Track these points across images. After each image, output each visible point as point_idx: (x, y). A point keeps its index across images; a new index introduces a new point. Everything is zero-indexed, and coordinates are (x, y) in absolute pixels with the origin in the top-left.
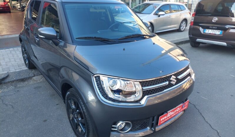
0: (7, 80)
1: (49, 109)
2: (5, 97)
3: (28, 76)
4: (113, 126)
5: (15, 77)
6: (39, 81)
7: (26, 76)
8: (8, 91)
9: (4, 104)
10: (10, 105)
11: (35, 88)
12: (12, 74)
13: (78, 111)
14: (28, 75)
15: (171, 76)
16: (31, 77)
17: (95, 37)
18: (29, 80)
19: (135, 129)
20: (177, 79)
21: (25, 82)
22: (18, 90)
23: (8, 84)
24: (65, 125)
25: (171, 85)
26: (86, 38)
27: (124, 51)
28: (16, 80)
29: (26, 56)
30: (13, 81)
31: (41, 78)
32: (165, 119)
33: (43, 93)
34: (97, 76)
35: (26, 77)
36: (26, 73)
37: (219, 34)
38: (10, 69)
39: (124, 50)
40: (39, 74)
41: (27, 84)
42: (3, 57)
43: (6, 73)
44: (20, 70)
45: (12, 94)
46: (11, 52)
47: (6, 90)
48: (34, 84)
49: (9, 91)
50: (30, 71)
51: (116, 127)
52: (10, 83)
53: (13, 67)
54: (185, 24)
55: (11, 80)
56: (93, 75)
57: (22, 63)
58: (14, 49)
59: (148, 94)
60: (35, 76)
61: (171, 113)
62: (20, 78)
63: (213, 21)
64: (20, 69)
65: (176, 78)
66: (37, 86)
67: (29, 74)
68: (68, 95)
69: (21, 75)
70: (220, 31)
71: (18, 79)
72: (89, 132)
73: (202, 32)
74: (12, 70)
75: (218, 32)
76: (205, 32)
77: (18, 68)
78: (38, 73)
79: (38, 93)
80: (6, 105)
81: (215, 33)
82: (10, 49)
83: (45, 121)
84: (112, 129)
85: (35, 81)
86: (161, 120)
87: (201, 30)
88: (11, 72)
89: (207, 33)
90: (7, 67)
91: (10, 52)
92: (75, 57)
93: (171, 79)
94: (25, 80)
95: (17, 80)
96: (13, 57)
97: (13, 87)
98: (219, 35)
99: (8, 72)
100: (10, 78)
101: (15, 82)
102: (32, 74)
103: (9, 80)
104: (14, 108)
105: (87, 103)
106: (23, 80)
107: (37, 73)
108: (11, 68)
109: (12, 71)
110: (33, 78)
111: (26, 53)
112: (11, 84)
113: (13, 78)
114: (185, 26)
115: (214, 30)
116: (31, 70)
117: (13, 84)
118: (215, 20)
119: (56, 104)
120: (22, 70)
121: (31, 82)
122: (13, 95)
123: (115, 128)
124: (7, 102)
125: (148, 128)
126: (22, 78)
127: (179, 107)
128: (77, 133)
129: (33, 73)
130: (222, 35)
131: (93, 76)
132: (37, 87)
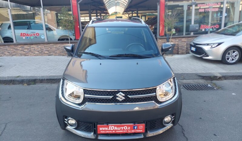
4: (65, 119)
61: (113, 127)
84: (65, 122)
86: (101, 129)
93: (118, 95)
125: (92, 133)
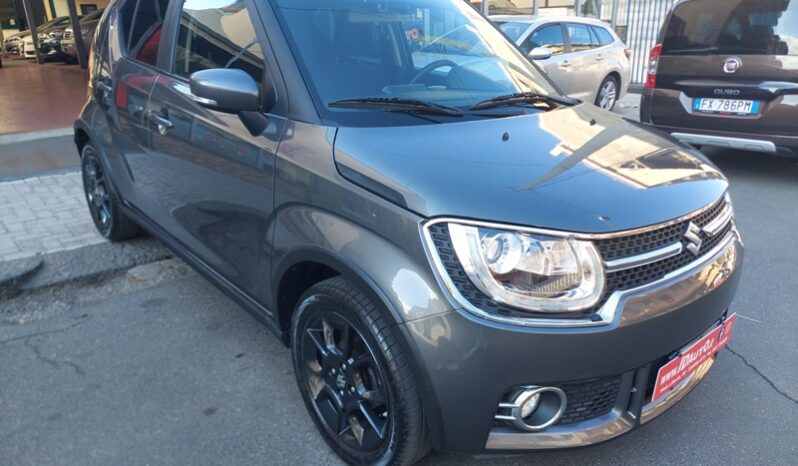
0: (40, 281)
1: (215, 372)
2: (41, 338)
3: (111, 266)
4: (501, 405)
5: (65, 270)
6: (152, 283)
7: (104, 264)
8: (46, 317)
9: (44, 360)
10: (66, 363)
11: (144, 305)
12: (54, 259)
13: (351, 361)
14: (113, 261)
15: (687, 222)
16: (122, 269)
17: (395, 101)
18: (118, 279)
19: (573, 418)
20: (702, 234)
21: (101, 286)
22: (82, 313)
23: (45, 294)
24: (286, 423)
25: (687, 257)
26: (364, 101)
27: (508, 141)
28: (71, 278)
29: (102, 194)
30: (61, 285)
31: (160, 273)
32: (672, 379)
33: (177, 320)
34: (438, 224)
35: (105, 268)
36: (103, 256)
37: (749, 112)
38: (45, 244)
39: (505, 138)
40: (148, 260)
41: (110, 294)
42: (10, 205)
43: (33, 258)
44: (80, 246)
45: (64, 326)
46: (32, 189)
47: (38, 315)
48: (138, 292)
49: (50, 318)
50: (116, 248)
51: (510, 409)
52: (51, 291)
53: (55, 237)
54: (614, 92)
55: (55, 281)
56: (423, 220)
57: (84, 222)
58: (42, 181)
59: (620, 287)
60: (135, 265)
61: (688, 356)
62: (85, 273)
63: (726, 70)
64: (81, 242)
65: (702, 231)
66: (149, 298)
67: (116, 257)
68: (307, 307)
69: (88, 262)
70: (752, 102)
71: (78, 275)
72: (406, 434)
73: (689, 110)
74: (52, 247)
75: (743, 108)
76: (700, 108)
77: (70, 239)
78: (146, 256)
79: (160, 320)
80: (54, 364)
81: (735, 111)
82: (28, 180)
83: (210, 412)
84: (497, 417)
85: (139, 281)
86: (663, 380)
87: (685, 100)
88: (49, 252)
89: (706, 112)
90: (29, 237)
91: (28, 189)
92: (342, 165)
93: (689, 234)
94: (102, 280)
95: (76, 280)
96: (45, 203)
97: (63, 304)
98: (748, 114)
99: (38, 254)
100: (51, 274)
101: (68, 287)
102: (124, 260)
103: (48, 281)
104: (83, 373)
105: (404, 322)
106: (95, 280)
107: (141, 254)
108: (48, 239)
109: (52, 251)
110: (131, 271)
111: (102, 184)
112: (54, 294)
113: (59, 274)
114: (614, 96)
115: (731, 101)
116: (119, 245)
117: (63, 293)
118: (733, 65)
119: (236, 354)
120: (86, 245)
121: (125, 286)
122: (67, 329)
123: (508, 411)
124: (54, 355)
125: (616, 413)
126: (92, 271)
127: (709, 338)
128: (343, 446)
129: (129, 255)
130: (760, 116)
131: (423, 223)
132: (150, 302)
